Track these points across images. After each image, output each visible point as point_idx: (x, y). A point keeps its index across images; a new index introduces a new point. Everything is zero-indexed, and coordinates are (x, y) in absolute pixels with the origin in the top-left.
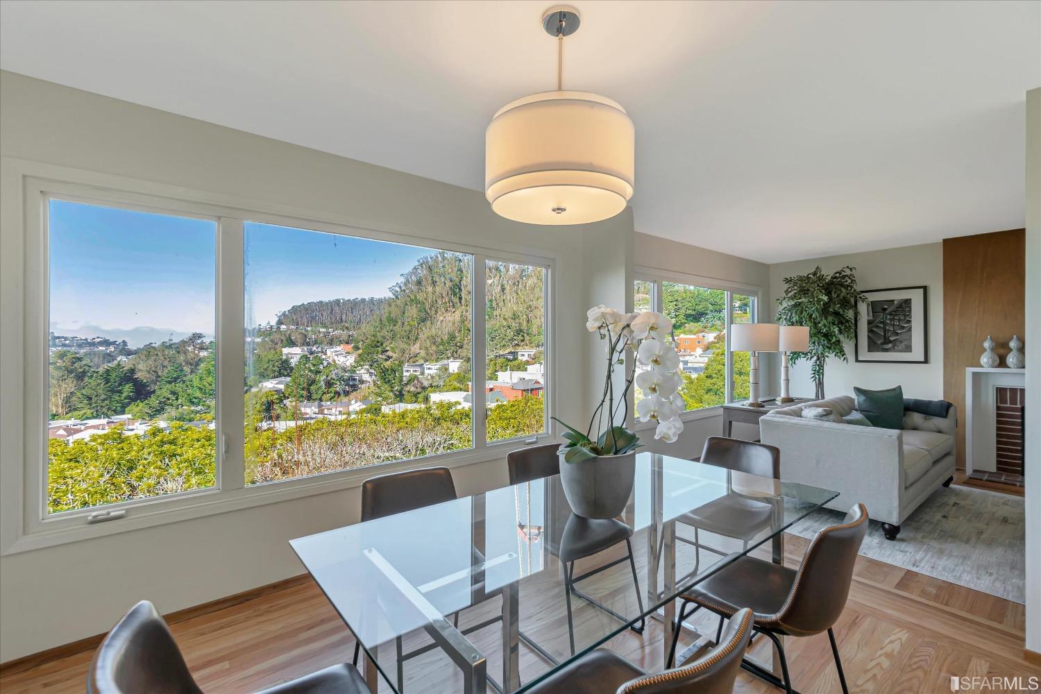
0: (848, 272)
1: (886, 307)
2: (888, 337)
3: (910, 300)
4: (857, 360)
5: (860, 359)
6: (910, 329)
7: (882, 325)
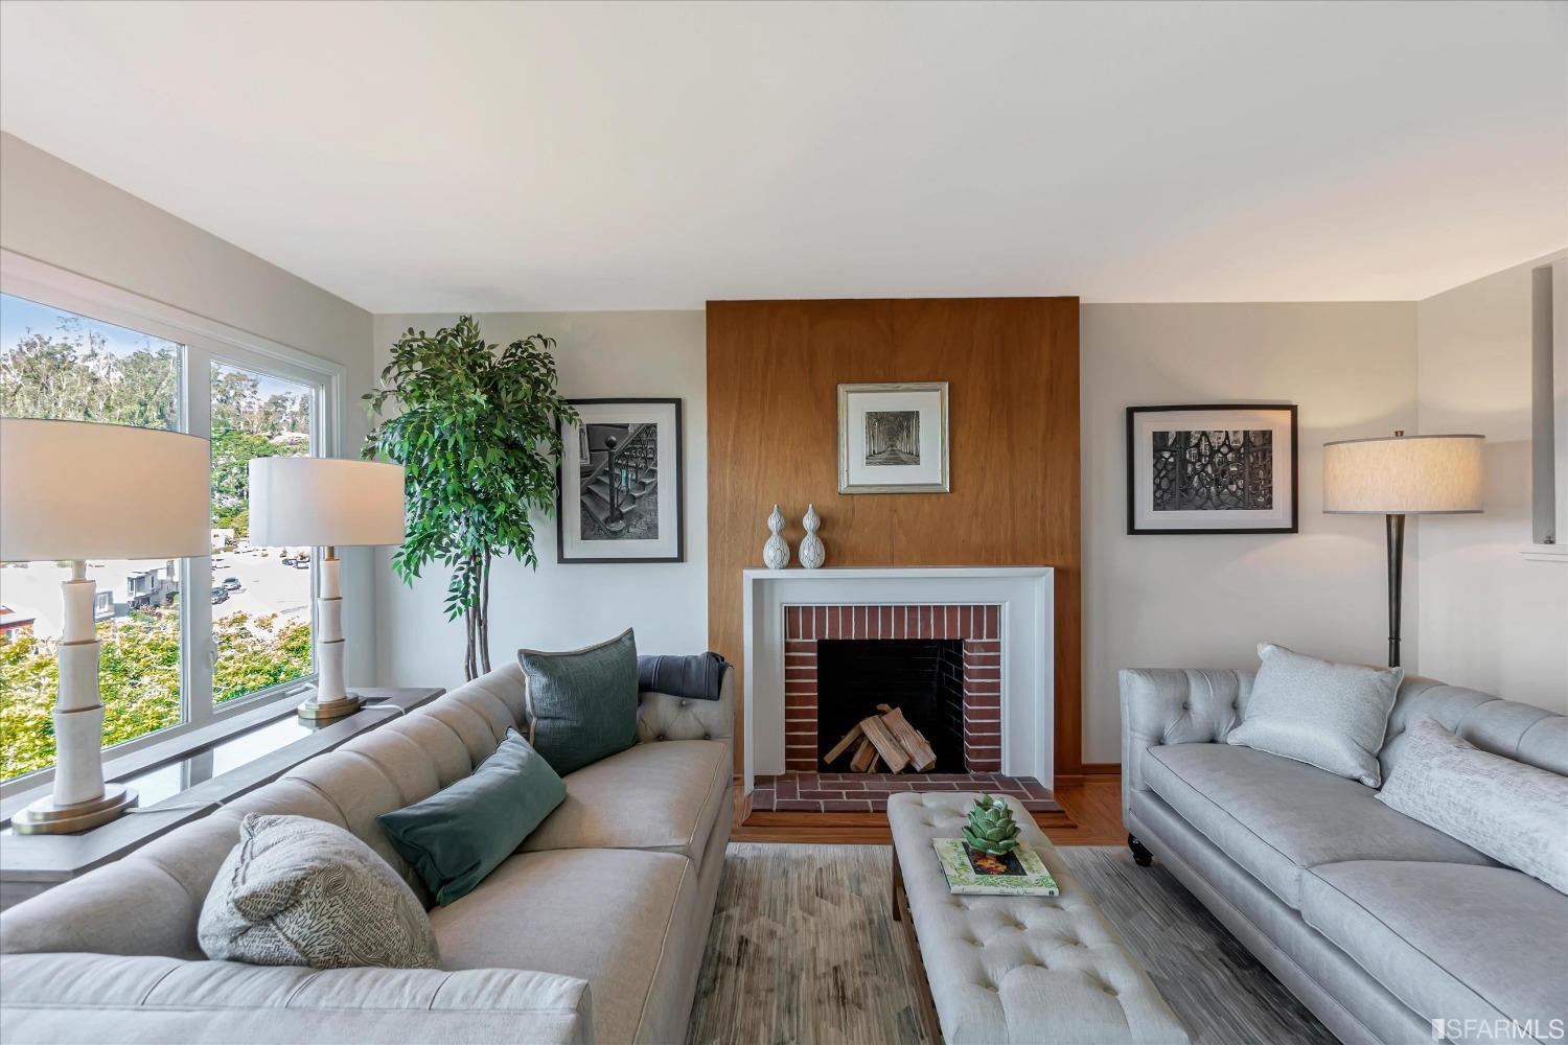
0: (540, 348)
1: (614, 439)
2: (619, 506)
3: (655, 426)
4: (561, 560)
5: (567, 555)
6: (654, 491)
7: (606, 480)
